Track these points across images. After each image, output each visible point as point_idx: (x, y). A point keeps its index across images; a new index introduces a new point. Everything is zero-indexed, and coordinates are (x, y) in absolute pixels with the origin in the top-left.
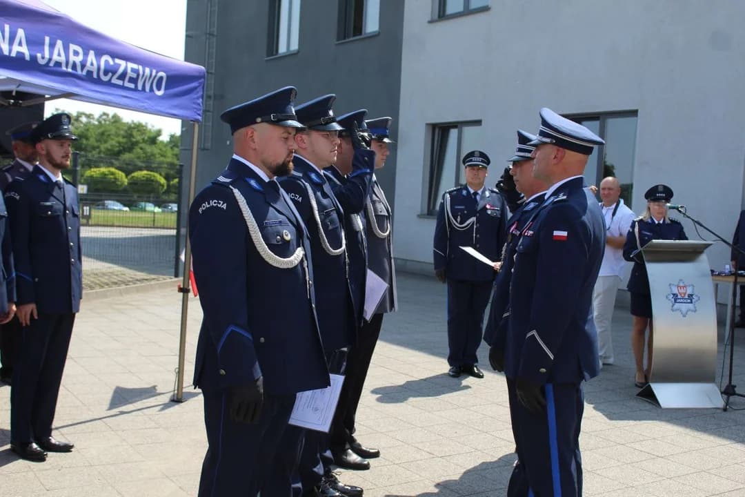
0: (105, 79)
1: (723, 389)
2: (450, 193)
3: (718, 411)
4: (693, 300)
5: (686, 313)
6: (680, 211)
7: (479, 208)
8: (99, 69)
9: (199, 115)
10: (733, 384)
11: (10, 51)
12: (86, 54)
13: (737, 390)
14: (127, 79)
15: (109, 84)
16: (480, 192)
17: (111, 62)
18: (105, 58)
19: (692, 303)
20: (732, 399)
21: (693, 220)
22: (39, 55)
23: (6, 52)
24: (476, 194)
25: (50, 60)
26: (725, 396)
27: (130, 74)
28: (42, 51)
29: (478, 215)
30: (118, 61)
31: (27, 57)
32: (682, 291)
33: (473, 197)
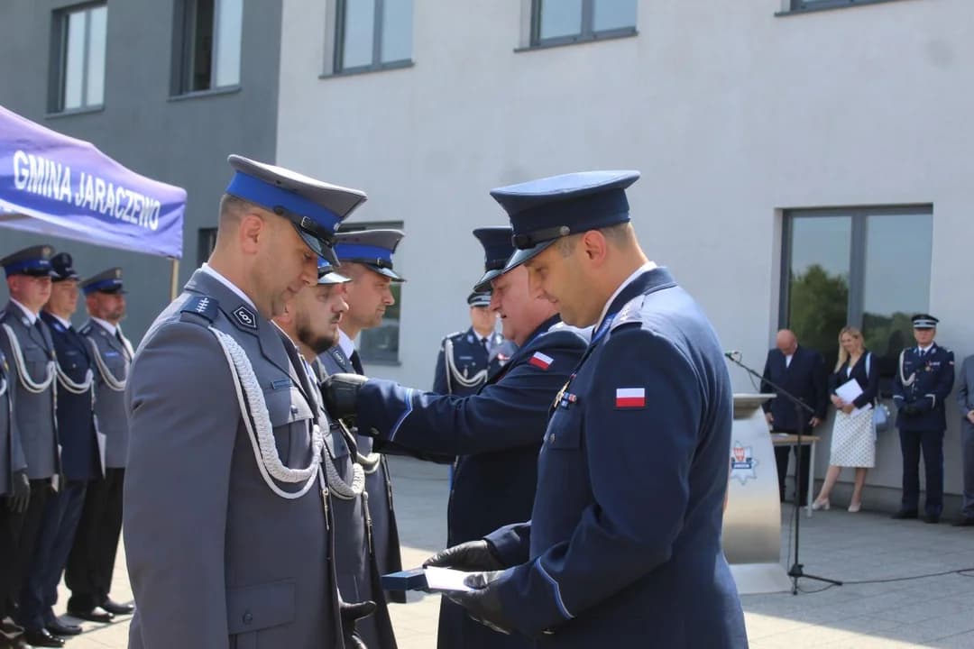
0: (118, 215)
1: (790, 570)
2: (453, 339)
3: (788, 595)
4: (753, 465)
5: (746, 481)
6: (732, 359)
7: (491, 358)
8: (115, 205)
9: (179, 249)
10: (800, 563)
11: (59, 195)
12: (107, 188)
13: (805, 571)
14: (133, 213)
15: (120, 221)
16: (489, 338)
17: (124, 196)
18: (120, 190)
19: (750, 467)
20: (801, 580)
21: (747, 369)
22: (77, 196)
23: (56, 197)
24: (485, 340)
25: (84, 199)
26: (793, 578)
27: (137, 208)
28: (78, 191)
29: (489, 367)
30: (129, 193)
31: (69, 200)
32: (740, 454)
33: (482, 344)
